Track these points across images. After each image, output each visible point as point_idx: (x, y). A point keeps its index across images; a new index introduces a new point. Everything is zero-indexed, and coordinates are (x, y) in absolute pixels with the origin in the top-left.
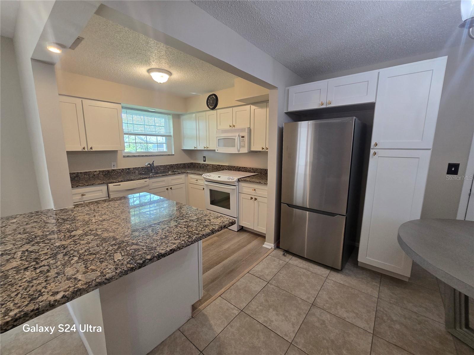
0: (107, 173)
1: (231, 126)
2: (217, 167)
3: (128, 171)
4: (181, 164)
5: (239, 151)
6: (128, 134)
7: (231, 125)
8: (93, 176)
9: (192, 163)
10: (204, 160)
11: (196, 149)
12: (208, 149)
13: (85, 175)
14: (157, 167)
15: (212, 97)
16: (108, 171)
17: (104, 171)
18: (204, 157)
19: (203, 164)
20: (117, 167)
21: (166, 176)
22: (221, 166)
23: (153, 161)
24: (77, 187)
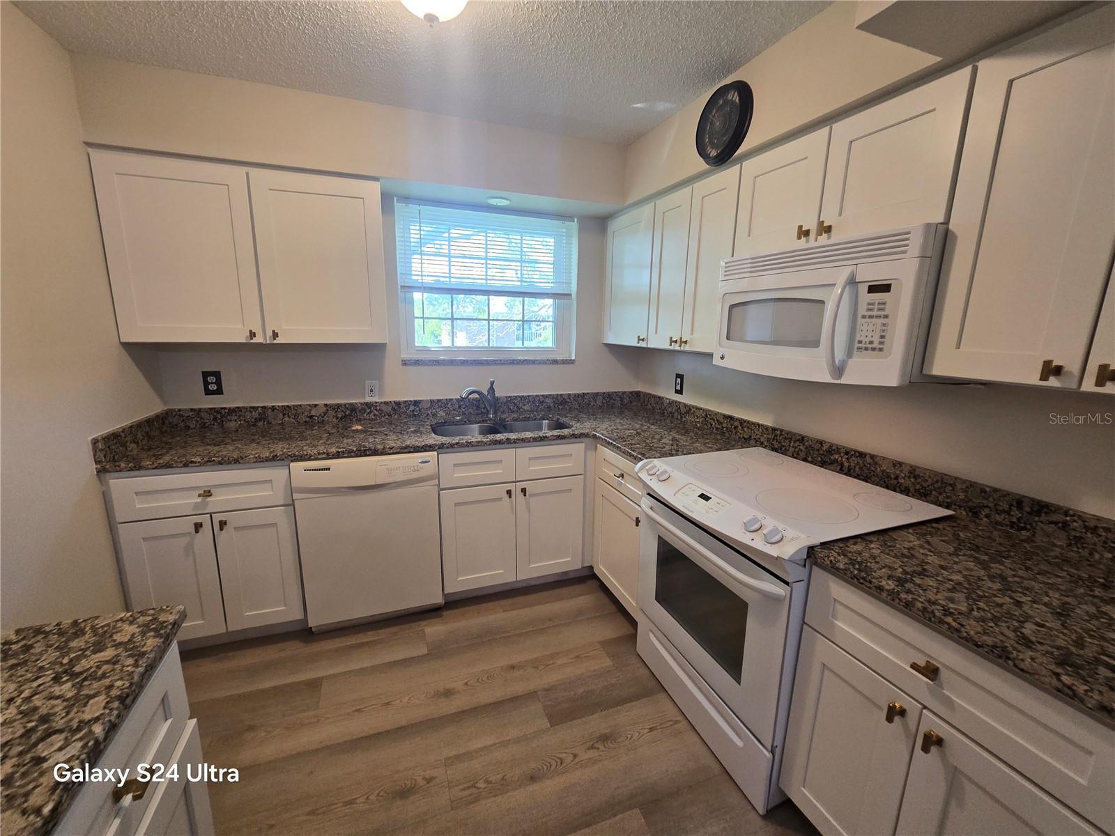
0: (347, 413)
1: (807, 233)
2: (720, 423)
3: (413, 411)
4: (597, 394)
5: (839, 371)
6: (421, 287)
7: (811, 225)
8: (308, 419)
9: (638, 394)
10: (678, 388)
11: (642, 344)
12: (687, 348)
13: (284, 415)
14: (510, 400)
15: (726, 102)
16: (353, 408)
17: (339, 406)
18: (678, 376)
19: (672, 403)
20: (381, 394)
21: (509, 445)
22: (742, 422)
23: (492, 383)
24: (185, 465)
